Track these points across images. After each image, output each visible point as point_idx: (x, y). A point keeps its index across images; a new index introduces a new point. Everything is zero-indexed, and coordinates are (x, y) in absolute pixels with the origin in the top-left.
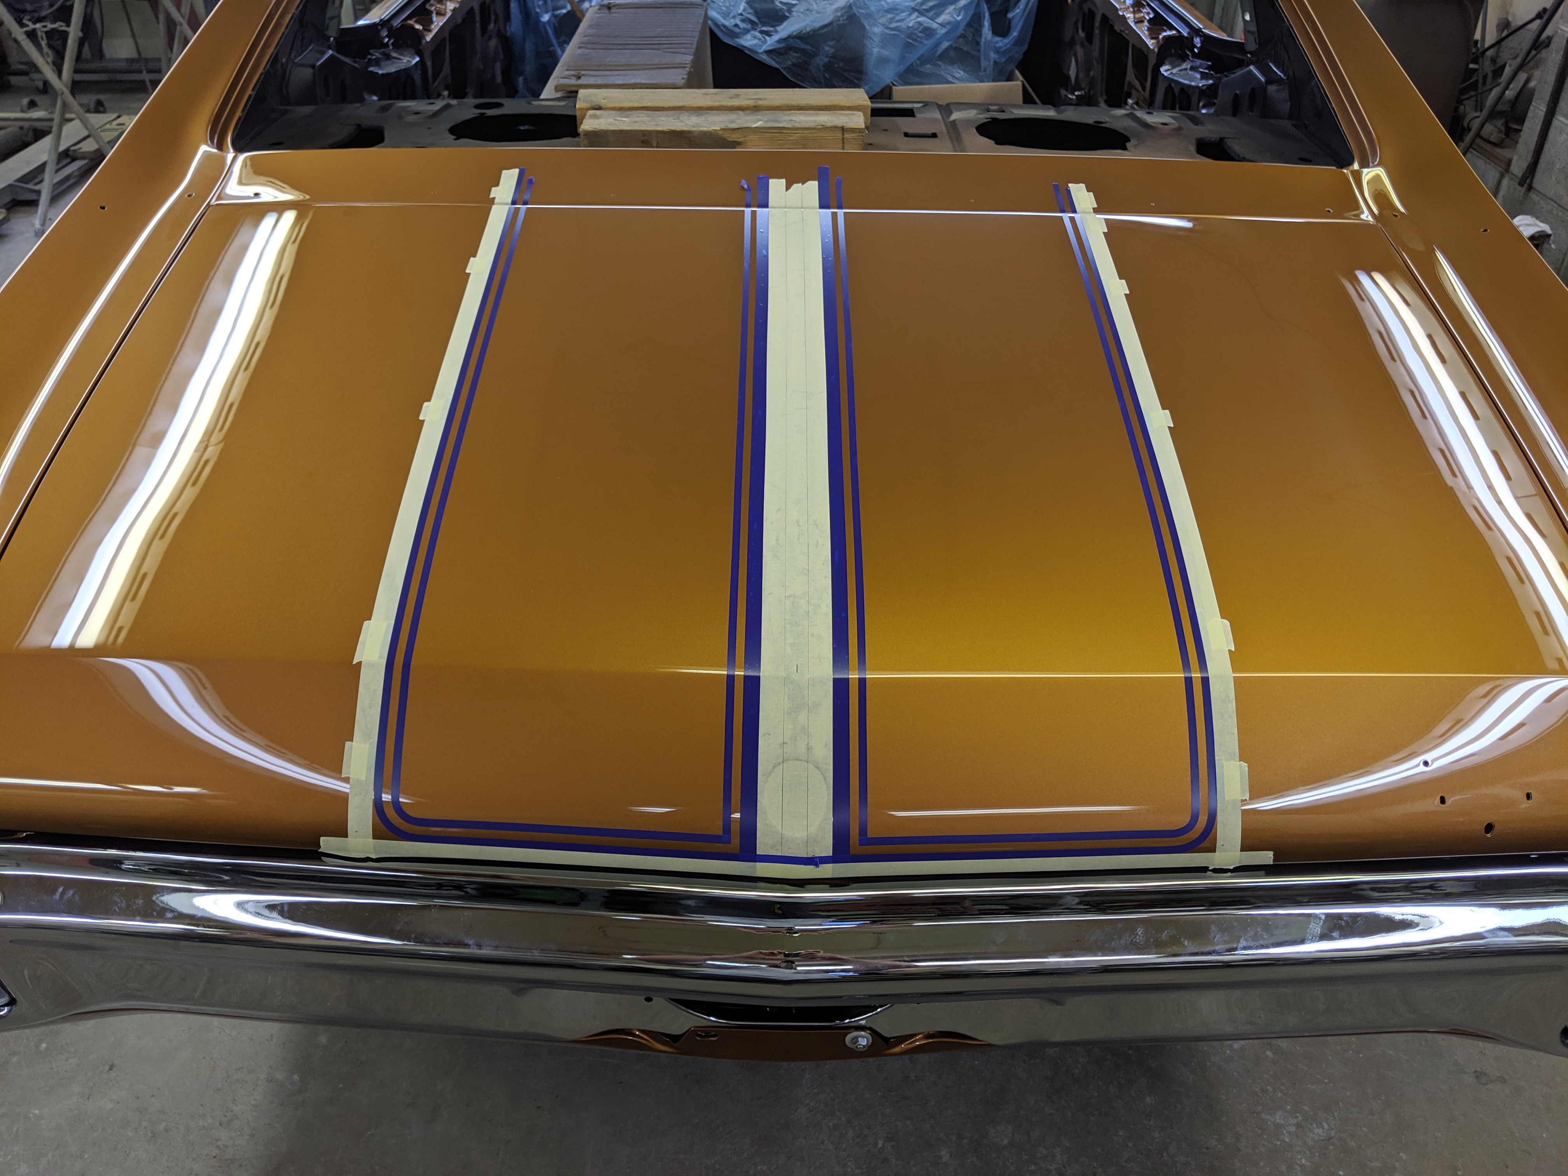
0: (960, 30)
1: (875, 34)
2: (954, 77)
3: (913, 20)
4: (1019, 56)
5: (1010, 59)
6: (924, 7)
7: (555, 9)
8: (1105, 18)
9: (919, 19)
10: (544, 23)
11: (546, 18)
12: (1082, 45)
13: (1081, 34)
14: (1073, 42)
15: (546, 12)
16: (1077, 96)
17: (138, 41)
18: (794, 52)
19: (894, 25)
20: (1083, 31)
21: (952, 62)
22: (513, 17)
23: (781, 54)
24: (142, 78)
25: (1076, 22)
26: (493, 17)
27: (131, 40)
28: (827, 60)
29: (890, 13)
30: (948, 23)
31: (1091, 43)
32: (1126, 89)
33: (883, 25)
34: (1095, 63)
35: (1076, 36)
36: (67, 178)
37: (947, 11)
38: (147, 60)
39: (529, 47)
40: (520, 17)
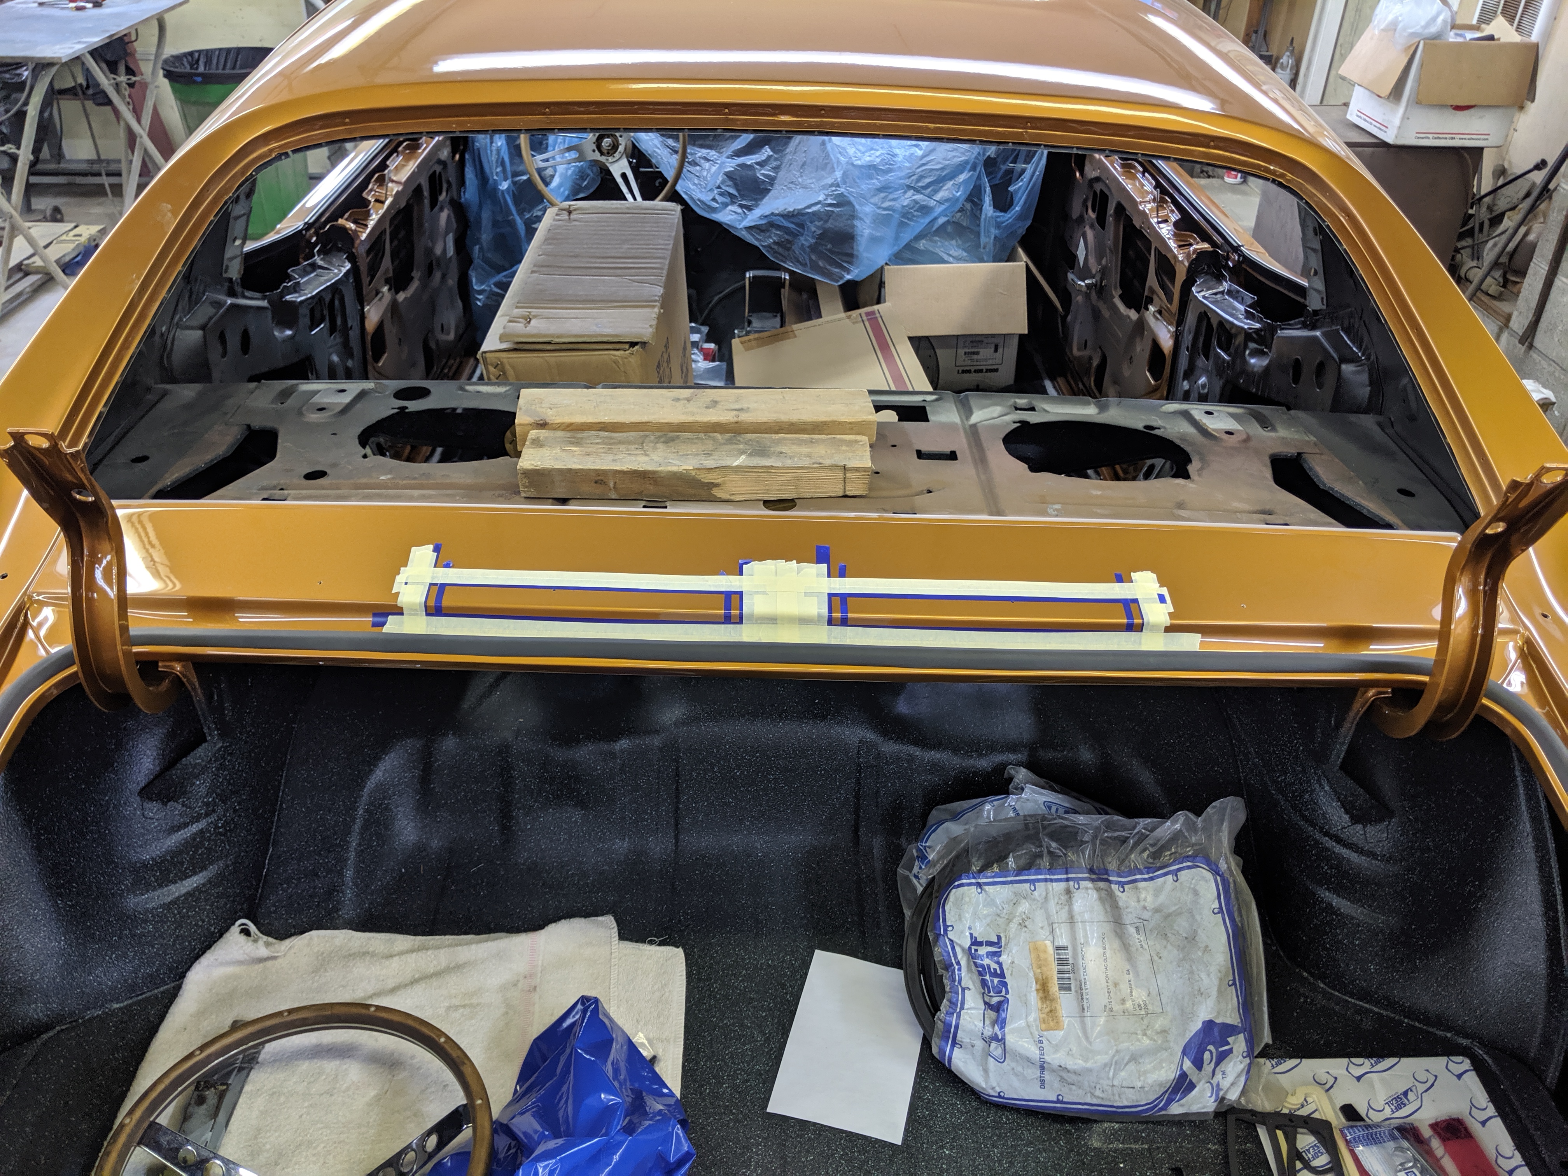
0: (959, 206)
1: (866, 214)
2: (950, 255)
3: (907, 198)
4: (1022, 231)
5: (1013, 234)
6: (920, 184)
7: (515, 174)
8: (1120, 208)
9: (914, 197)
10: (503, 191)
11: (504, 186)
12: (1092, 226)
13: (1092, 215)
14: (1081, 220)
15: (505, 179)
16: (1087, 285)
17: (98, 142)
18: (777, 230)
19: (885, 205)
20: (1094, 211)
21: (951, 237)
22: (467, 183)
23: (763, 231)
24: (101, 182)
25: (1085, 201)
26: (445, 186)
27: (90, 141)
28: (814, 241)
29: (881, 192)
30: (947, 200)
31: (1103, 226)
32: (1146, 293)
33: (875, 205)
34: (1108, 251)
35: (1086, 216)
36: (20, 294)
37: (945, 188)
38: (108, 162)
39: (486, 216)
40: (476, 182)
